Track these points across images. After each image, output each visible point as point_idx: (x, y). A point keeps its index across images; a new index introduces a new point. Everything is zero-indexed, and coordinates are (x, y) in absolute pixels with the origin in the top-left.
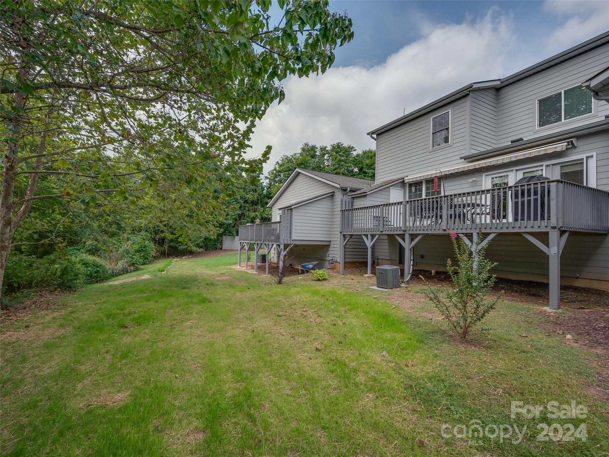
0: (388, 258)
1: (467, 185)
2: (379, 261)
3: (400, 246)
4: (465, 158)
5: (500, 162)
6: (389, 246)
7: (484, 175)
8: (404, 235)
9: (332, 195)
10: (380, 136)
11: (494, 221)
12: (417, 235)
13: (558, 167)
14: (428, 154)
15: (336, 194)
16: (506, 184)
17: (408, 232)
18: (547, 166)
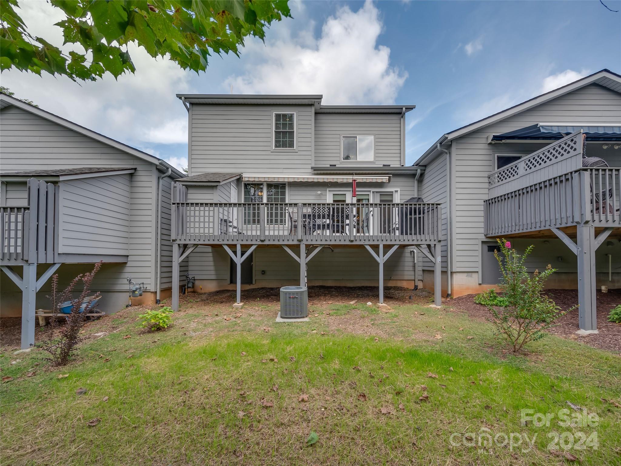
0: (213, 277)
1: (313, 197)
2: (197, 283)
3: (232, 260)
4: (314, 169)
5: (345, 181)
6: (214, 261)
7: (328, 189)
8: (298, 246)
9: (131, 175)
10: (195, 108)
11: (334, 234)
12: (315, 247)
13: (379, 194)
14: (269, 153)
15: (139, 173)
16: (344, 201)
17: (305, 242)
18: (373, 192)
